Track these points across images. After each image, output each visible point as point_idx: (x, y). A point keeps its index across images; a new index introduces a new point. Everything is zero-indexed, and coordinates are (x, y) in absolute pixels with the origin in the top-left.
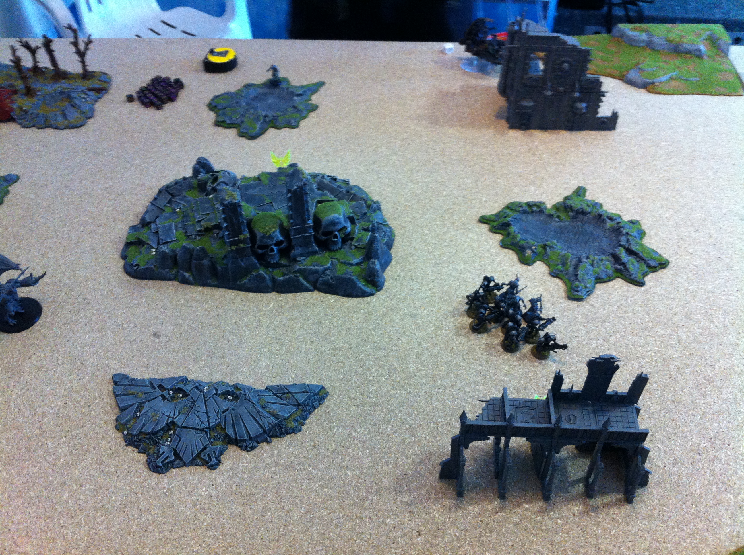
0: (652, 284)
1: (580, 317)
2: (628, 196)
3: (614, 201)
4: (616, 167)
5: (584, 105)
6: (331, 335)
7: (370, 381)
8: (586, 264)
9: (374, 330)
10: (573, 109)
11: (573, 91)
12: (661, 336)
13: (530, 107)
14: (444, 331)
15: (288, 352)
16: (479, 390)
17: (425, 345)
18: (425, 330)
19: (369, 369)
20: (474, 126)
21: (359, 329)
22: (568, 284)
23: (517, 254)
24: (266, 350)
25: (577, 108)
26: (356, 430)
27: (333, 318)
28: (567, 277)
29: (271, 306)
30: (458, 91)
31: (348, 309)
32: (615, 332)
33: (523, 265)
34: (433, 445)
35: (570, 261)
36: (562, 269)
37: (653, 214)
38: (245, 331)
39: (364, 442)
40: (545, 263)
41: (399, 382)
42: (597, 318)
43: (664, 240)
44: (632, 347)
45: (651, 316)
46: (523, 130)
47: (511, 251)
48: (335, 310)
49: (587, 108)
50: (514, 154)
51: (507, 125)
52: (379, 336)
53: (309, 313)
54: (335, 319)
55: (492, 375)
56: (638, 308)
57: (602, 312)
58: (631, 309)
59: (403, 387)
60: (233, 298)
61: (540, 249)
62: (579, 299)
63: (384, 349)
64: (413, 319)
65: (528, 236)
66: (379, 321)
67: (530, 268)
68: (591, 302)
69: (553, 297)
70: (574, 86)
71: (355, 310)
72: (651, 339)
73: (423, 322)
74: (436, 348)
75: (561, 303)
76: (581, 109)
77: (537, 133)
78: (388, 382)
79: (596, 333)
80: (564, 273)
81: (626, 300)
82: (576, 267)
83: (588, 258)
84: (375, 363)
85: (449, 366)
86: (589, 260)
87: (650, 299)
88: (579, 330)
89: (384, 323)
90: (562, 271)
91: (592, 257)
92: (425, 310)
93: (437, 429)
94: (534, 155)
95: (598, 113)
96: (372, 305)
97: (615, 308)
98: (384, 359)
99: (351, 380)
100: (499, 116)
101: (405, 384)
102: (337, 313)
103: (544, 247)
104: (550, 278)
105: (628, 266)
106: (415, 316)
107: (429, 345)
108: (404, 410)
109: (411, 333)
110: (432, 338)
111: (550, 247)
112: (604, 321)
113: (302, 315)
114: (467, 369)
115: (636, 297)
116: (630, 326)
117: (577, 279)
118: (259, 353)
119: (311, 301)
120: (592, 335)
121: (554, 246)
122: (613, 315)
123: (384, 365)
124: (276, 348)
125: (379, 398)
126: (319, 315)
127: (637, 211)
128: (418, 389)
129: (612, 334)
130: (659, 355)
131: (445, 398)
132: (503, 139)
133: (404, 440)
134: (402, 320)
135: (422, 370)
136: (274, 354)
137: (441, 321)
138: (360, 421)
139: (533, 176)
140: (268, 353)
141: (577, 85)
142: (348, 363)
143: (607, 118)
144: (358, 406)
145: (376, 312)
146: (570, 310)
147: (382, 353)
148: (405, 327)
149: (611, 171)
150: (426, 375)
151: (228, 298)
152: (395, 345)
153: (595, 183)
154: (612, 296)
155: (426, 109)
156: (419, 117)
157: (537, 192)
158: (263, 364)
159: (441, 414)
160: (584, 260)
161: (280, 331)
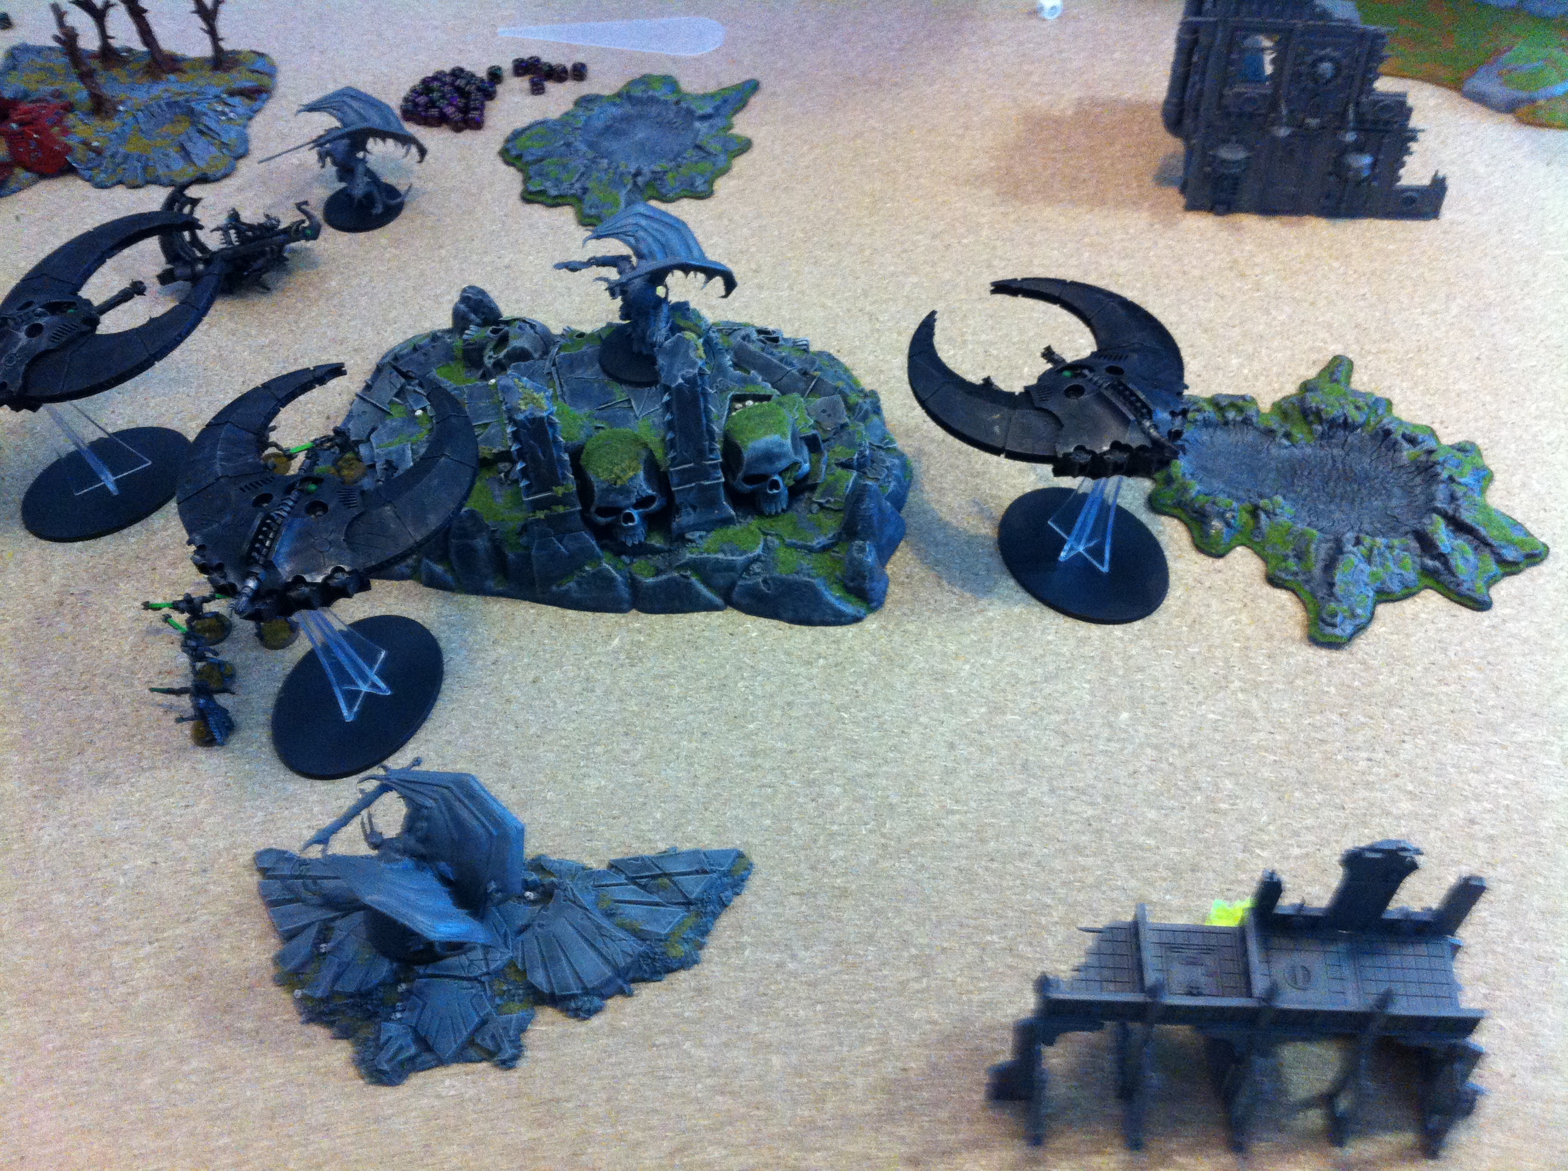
0: (1507, 611)
1: (1333, 690)
2: (1462, 386)
3: (1428, 399)
4: (1435, 313)
5: (1366, 160)
6: (749, 718)
7: (832, 835)
8: (1353, 557)
9: (846, 708)
10: (1339, 169)
11: (1342, 126)
12: (1523, 745)
13: (1237, 162)
14: (1009, 717)
15: (650, 756)
16: (1084, 869)
17: (963, 750)
18: (965, 712)
19: (830, 806)
20: (1103, 202)
21: (813, 705)
22: (1311, 606)
23: (1190, 529)
24: (599, 749)
25: (1349, 168)
26: (793, 957)
27: (753, 677)
28: (1307, 588)
29: (616, 642)
30: (1070, 112)
31: (788, 654)
32: (1414, 733)
33: (1202, 556)
34: (970, 1001)
35: (1317, 549)
36: (1295, 568)
37: (1518, 432)
38: (555, 703)
39: (812, 984)
40: (1257, 553)
41: (899, 840)
42: (1373, 695)
43: (1543, 500)
44: (1452, 770)
45: (1502, 693)
46: (1218, 214)
47: (1176, 521)
48: (760, 656)
49: (1374, 165)
50: (1196, 273)
51: (1182, 200)
52: (856, 723)
53: (701, 665)
54: (759, 678)
55: (1116, 830)
56: (1472, 673)
57: (1387, 680)
58: (1455, 674)
59: (908, 852)
60: (531, 619)
61: (1245, 517)
62: (1334, 645)
63: (868, 758)
64: (939, 684)
65: (1217, 484)
66: (860, 687)
67: (1220, 563)
68: (1360, 655)
69: (1270, 637)
70: (1343, 115)
71: (806, 657)
72: (1499, 751)
73: (960, 691)
74: (988, 760)
75: (1290, 655)
76: (1358, 171)
77: (1251, 223)
78: (874, 838)
79: (1369, 733)
80: (1301, 578)
81: (1445, 650)
82: (1330, 566)
83: (1358, 542)
84: (845, 791)
85: (1018, 805)
86: (1361, 548)
87: (1503, 650)
88: (1329, 725)
89: (870, 692)
90: (1296, 574)
91: (1367, 541)
92: (967, 662)
93: (982, 961)
94: (1242, 275)
95: (1399, 179)
96: (844, 647)
97: (1417, 672)
98: (866, 780)
99: (789, 829)
100: (1162, 179)
101: (913, 846)
102: (763, 665)
103: (1254, 512)
104: (1268, 589)
105: (1452, 562)
106: (940, 677)
107: (972, 749)
108: (908, 908)
109: (931, 718)
110: (980, 733)
111: (1267, 512)
112: (1390, 704)
113: (684, 668)
114: (1058, 815)
115: (1468, 645)
116: (1451, 717)
117: (1331, 594)
118: (582, 757)
119: (707, 634)
120: (1360, 738)
121: (1278, 511)
122: (1411, 689)
123: (865, 797)
124: (624, 747)
125: (851, 878)
126: (722, 667)
127: (1480, 424)
128: (941, 858)
129: (1406, 738)
130: (1515, 793)
131: (1004, 884)
132: (1170, 234)
133: (904, 984)
134: (912, 685)
135: (953, 812)
136: (616, 759)
137: (1004, 691)
138: (804, 931)
139: (1237, 330)
140: (604, 759)
141: (1351, 116)
142: (784, 788)
143: (1421, 191)
144: (800, 894)
145: (853, 664)
146: (1309, 673)
147: (862, 766)
148: (917, 703)
149: (1424, 321)
150: (962, 824)
151: (519, 620)
152: (894, 748)
153: (1385, 352)
154: (1413, 639)
155: (992, 158)
156: (978, 180)
157: (1246, 371)
158: (591, 785)
159: (992, 922)
160: (1349, 547)
161: (633, 705)
